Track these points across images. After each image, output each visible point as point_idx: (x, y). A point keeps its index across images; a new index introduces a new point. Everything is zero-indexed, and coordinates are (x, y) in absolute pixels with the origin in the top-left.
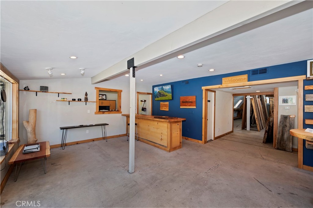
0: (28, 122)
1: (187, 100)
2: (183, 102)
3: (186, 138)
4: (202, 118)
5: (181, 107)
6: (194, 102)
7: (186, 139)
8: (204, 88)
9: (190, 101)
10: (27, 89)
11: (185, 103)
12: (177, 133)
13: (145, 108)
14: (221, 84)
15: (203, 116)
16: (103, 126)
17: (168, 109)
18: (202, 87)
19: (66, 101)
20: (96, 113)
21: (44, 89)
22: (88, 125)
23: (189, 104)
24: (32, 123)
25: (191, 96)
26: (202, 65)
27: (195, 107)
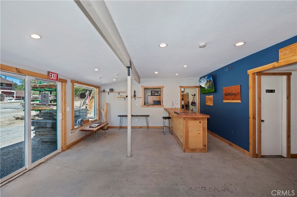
0: (103, 110)
1: (229, 92)
2: (226, 95)
3: (231, 143)
4: (249, 118)
5: (224, 101)
6: (239, 93)
7: (231, 145)
8: (250, 72)
9: (233, 92)
10: (104, 91)
11: (228, 95)
12: (199, 132)
13: (194, 103)
14: (277, 60)
15: (251, 116)
16: (147, 117)
17: (212, 103)
18: (248, 71)
19: (123, 97)
20: (142, 107)
21: (112, 90)
22: (139, 115)
23: (232, 97)
24: (105, 111)
25: (234, 86)
26: (205, 44)
27: (239, 101)
